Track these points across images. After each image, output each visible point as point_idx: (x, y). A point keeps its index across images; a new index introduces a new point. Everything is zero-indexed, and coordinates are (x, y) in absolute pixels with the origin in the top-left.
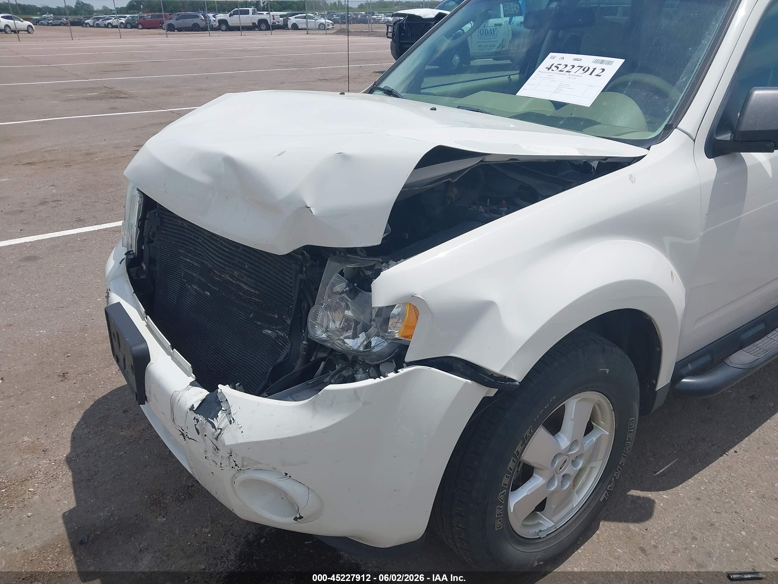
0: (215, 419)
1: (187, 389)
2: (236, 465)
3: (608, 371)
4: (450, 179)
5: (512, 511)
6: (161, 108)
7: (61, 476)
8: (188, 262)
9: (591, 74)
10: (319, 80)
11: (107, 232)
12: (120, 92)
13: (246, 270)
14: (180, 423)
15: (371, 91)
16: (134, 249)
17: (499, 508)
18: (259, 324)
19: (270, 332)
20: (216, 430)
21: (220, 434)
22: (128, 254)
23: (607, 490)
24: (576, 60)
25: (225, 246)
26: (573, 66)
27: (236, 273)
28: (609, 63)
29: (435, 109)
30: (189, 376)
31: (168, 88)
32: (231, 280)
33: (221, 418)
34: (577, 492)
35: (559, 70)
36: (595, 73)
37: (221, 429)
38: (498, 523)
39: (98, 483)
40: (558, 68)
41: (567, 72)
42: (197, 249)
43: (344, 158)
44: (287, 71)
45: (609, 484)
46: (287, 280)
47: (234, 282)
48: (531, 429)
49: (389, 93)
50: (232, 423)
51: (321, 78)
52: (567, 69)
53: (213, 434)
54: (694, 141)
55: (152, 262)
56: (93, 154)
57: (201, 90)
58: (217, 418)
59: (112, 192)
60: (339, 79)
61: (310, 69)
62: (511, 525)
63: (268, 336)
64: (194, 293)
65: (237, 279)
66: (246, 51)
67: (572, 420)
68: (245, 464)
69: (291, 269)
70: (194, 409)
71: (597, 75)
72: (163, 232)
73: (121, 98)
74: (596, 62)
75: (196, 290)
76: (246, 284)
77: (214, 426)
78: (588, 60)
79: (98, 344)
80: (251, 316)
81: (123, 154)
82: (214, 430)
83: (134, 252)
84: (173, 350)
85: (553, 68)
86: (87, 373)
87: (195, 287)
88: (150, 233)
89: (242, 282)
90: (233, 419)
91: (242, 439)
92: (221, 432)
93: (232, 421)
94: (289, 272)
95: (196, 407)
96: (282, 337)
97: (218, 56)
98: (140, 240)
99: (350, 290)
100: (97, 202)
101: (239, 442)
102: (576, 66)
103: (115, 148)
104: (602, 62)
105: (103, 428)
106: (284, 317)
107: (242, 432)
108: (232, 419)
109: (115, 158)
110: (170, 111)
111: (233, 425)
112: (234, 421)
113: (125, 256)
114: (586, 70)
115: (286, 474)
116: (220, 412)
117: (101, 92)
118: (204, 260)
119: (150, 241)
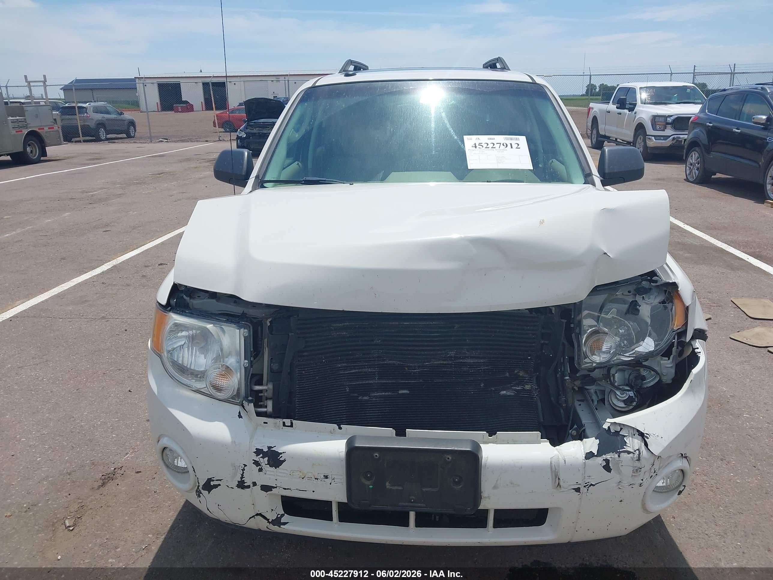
0: (625, 447)
2: (655, 472)
8: (355, 373)
14: (574, 480)
18: (494, 389)
19: (506, 392)
20: (633, 453)
21: (640, 453)
24: (490, 139)
28: (517, 139)
30: (539, 442)
32: (446, 362)
33: (630, 442)
37: (638, 450)
40: (481, 146)
43: (609, 211)
47: (451, 362)
50: (649, 437)
53: (632, 458)
58: (627, 445)
63: (508, 395)
65: (456, 357)
68: (661, 465)
70: (596, 454)
74: (507, 139)
77: (629, 453)
80: (482, 386)
82: (631, 455)
85: (478, 146)
87: (377, 394)
90: (646, 434)
91: (665, 443)
92: (639, 452)
95: (596, 451)
96: (522, 390)
101: (665, 446)
104: (511, 139)
107: (662, 438)
111: (651, 438)
112: (648, 434)
115: (682, 455)
116: (625, 439)
118: (385, 360)
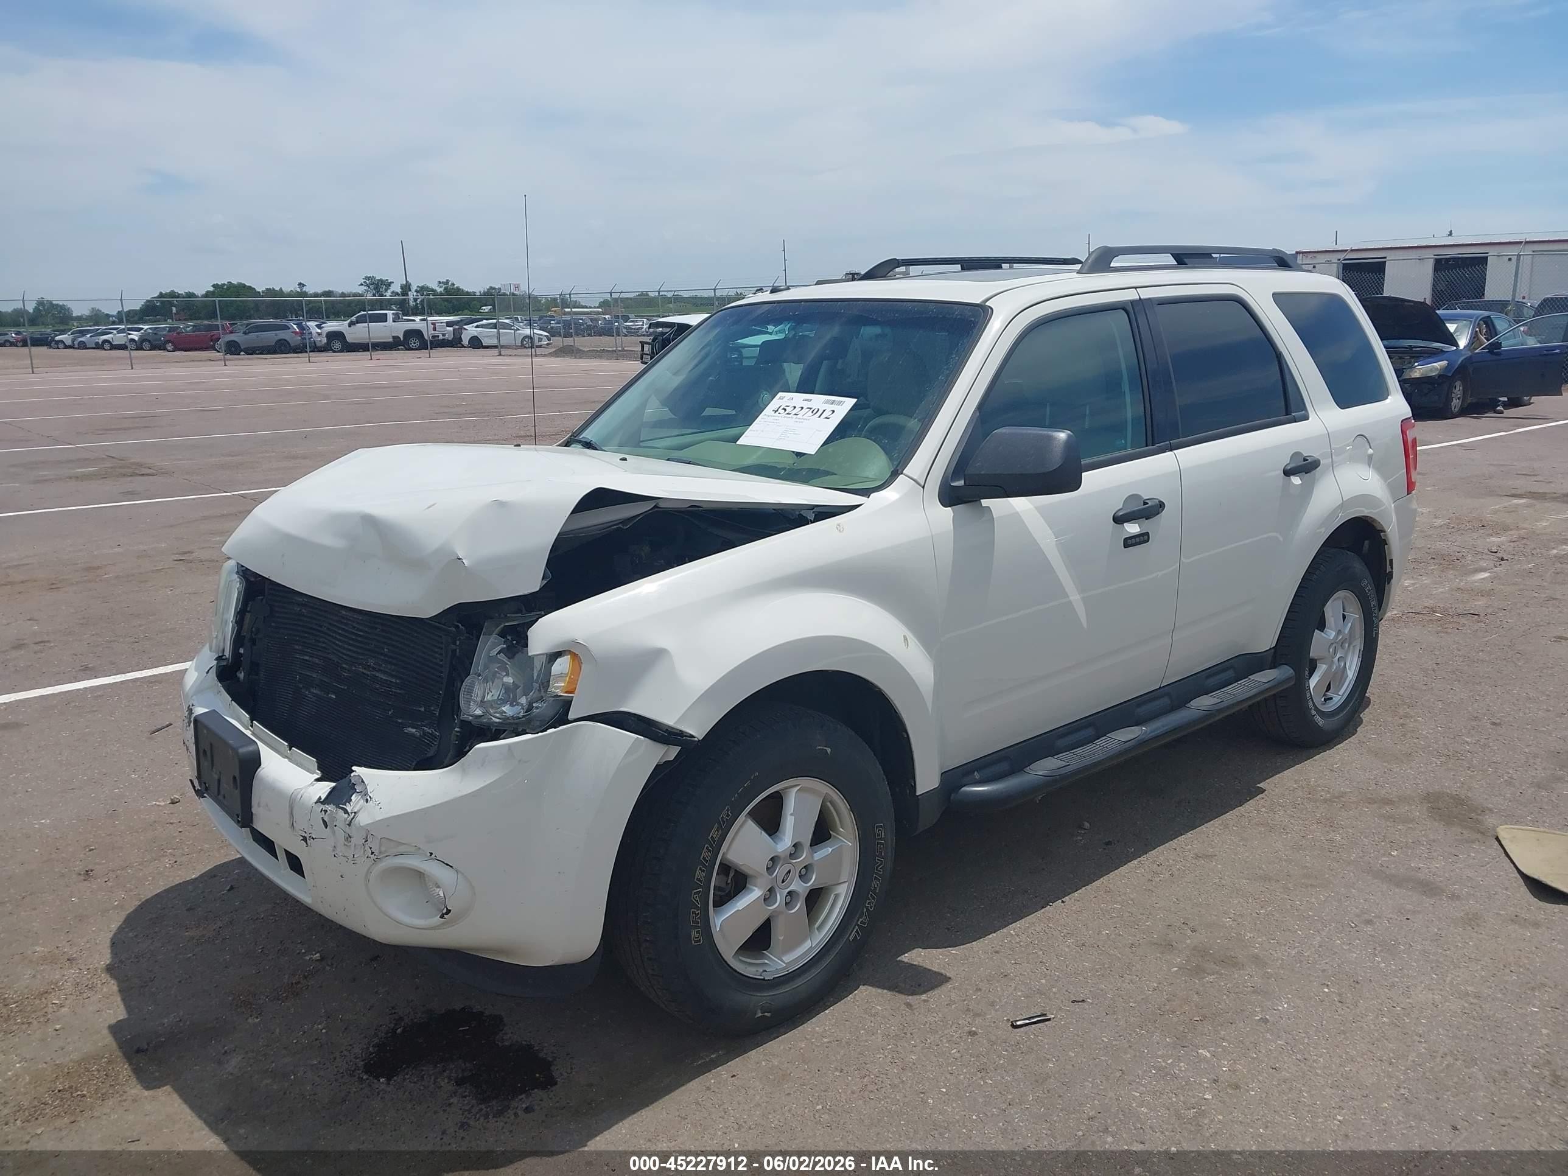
0: (347, 804)
1: (313, 785)
2: (372, 853)
3: (829, 750)
4: (621, 526)
5: (718, 929)
6: (220, 491)
7: (99, 986)
8: (306, 660)
9: (819, 417)
10: (517, 437)
11: (139, 683)
12: (141, 465)
13: (386, 655)
14: (301, 824)
15: (567, 444)
16: (227, 654)
17: (694, 912)
18: (400, 721)
19: (414, 730)
20: (348, 815)
21: (352, 818)
22: (219, 659)
23: (858, 925)
24: (806, 400)
25: (358, 630)
26: (802, 408)
27: (371, 662)
28: (840, 403)
29: (625, 459)
30: (313, 773)
31: (233, 456)
32: (365, 672)
33: (356, 800)
34: (818, 929)
35: (787, 412)
36: (824, 415)
37: (354, 813)
38: (694, 934)
39: (157, 988)
40: (785, 410)
41: (795, 414)
42: (319, 642)
43: (500, 504)
44: (459, 421)
45: (861, 917)
46: (436, 658)
47: (369, 673)
48: (728, 810)
49: (588, 445)
50: (369, 801)
51: (522, 433)
52: (795, 411)
53: (346, 820)
54: (923, 487)
55: (254, 667)
56: (99, 568)
57: (295, 458)
58: (351, 802)
59: (140, 626)
60: (556, 435)
61: (501, 419)
62: (721, 952)
63: (413, 735)
64: (314, 699)
65: (373, 668)
66: (379, 388)
67: (791, 815)
68: (383, 849)
69: (442, 643)
70: (321, 802)
71: (826, 418)
72: (273, 624)
73: (143, 475)
74: (827, 402)
75: (316, 695)
76: (385, 673)
77: (346, 812)
78: (818, 400)
79: (138, 832)
80: (390, 713)
81: (155, 566)
82: (346, 815)
83: (227, 656)
84: (290, 749)
85: (780, 410)
86: (124, 868)
87: (315, 692)
88: (254, 629)
89: (379, 671)
90: (370, 797)
91: (380, 816)
92: (354, 816)
93: (369, 799)
94: (439, 648)
95: (323, 798)
96: (431, 734)
97: (326, 397)
98: (238, 640)
99: (508, 647)
100: (115, 641)
101: (377, 819)
102: (805, 408)
103: (138, 557)
104: (833, 402)
105: (157, 929)
106: (432, 708)
107: (381, 808)
108: (368, 798)
109: (141, 573)
110: (238, 495)
111: (370, 803)
112: (372, 800)
113: (215, 662)
114: (814, 412)
115: (431, 854)
116: (354, 796)
117: (103, 466)
118: (329, 653)
119: (253, 642)
